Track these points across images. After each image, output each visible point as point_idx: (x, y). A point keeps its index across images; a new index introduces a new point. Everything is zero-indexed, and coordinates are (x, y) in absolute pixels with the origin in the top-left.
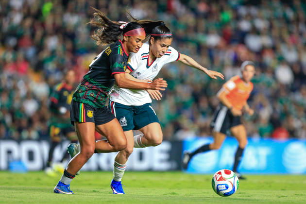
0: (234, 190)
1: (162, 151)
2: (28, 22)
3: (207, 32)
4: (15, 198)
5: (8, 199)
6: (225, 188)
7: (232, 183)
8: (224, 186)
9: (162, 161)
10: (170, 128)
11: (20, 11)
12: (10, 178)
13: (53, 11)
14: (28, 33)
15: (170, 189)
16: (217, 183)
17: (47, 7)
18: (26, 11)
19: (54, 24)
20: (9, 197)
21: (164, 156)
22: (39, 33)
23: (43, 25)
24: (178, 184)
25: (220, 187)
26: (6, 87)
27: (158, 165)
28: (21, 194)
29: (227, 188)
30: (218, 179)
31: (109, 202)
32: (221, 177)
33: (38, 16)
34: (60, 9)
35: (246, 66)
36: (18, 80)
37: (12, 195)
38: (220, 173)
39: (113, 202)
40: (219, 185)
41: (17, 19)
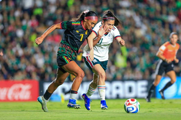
0: (137, 110)
1: (143, 86)
2: (60, 11)
3: (168, 14)
4: (55, 117)
5: (50, 117)
6: (132, 109)
7: (136, 106)
8: (131, 108)
9: (143, 92)
10: (147, 72)
11: (54, 5)
12: (51, 105)
13: (74, 4)
14: (60, 18)
15: (148, 109)
16: (127, 107)
17: (71, 2)
18: (58, 4)
19: (75, 12)
20: (51, 117)
21: (144, 89)
22: (66, 18)
23: (69, 13)
24: (153, 106)
25: (129, 109)
26: (47, 50)
27: (140, 95)
28: (58, 115)
29: (133, 109)
30: (127, 104)
31: (111, 117)
32: (129, 103)
33: (65, 7)
34: (78, 3)
35: (173, 35)
36: (55, 46)
37: (53, 115)
38: (128, 101)
39: (114, 117)
40: (128, 108)
41: (53, 9)
